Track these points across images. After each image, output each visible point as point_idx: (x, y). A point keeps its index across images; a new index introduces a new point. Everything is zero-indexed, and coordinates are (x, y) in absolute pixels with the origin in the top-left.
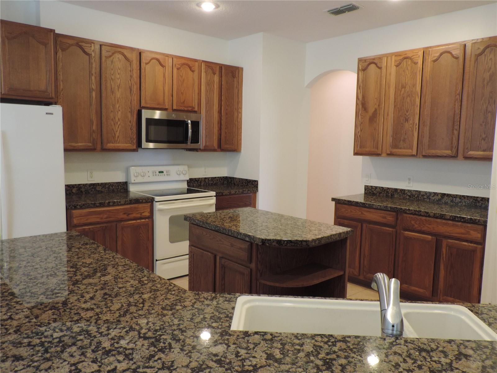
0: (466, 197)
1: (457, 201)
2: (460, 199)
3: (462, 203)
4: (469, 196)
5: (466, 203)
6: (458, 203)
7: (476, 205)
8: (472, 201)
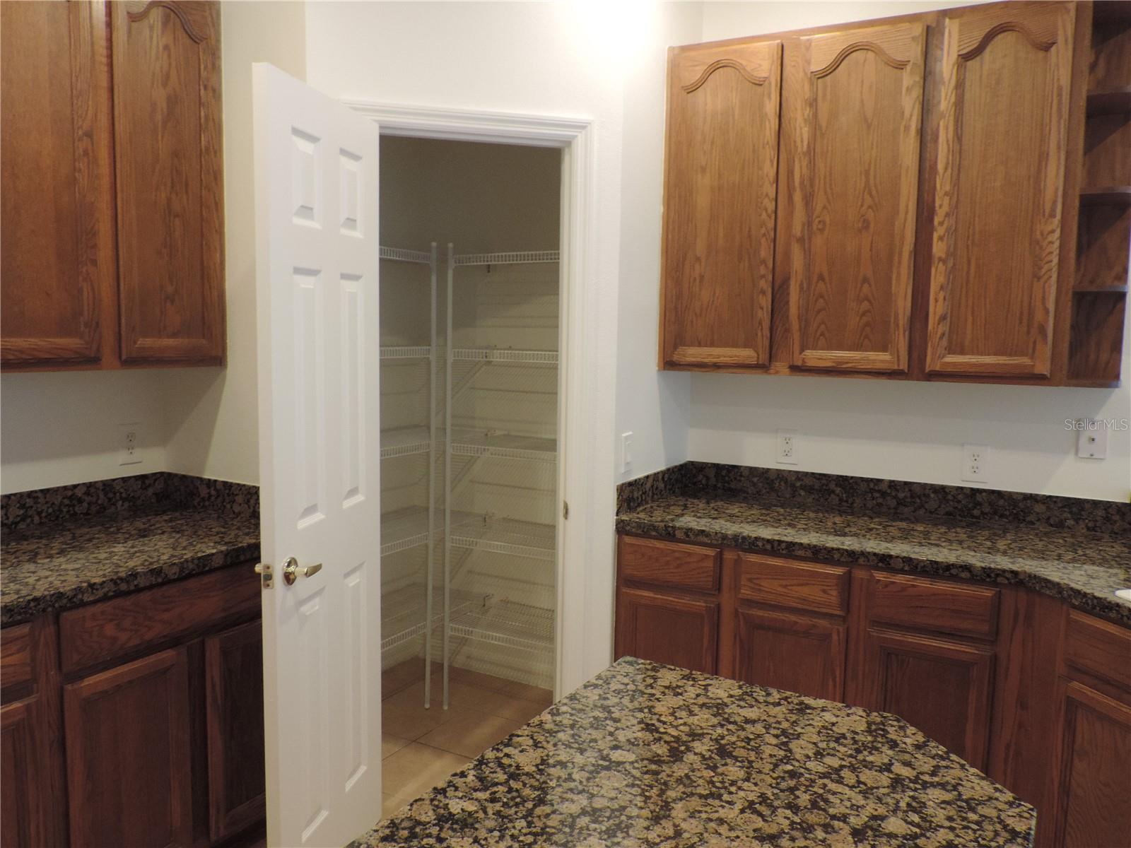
0: (40, 495)
1: (11, 519)
2: (22, 506)
3: (29, 520)
4: (48, 490)
5: (43, 515)
6: (17, 523)
7: (75, 514)
8: (61, 503)
